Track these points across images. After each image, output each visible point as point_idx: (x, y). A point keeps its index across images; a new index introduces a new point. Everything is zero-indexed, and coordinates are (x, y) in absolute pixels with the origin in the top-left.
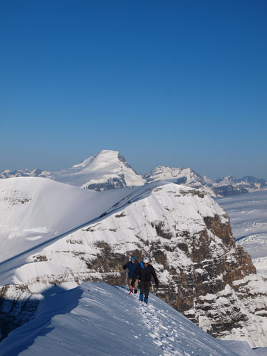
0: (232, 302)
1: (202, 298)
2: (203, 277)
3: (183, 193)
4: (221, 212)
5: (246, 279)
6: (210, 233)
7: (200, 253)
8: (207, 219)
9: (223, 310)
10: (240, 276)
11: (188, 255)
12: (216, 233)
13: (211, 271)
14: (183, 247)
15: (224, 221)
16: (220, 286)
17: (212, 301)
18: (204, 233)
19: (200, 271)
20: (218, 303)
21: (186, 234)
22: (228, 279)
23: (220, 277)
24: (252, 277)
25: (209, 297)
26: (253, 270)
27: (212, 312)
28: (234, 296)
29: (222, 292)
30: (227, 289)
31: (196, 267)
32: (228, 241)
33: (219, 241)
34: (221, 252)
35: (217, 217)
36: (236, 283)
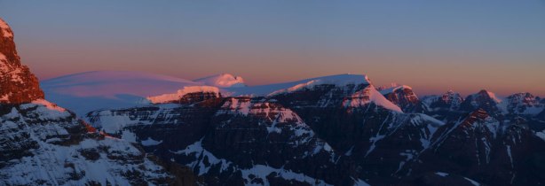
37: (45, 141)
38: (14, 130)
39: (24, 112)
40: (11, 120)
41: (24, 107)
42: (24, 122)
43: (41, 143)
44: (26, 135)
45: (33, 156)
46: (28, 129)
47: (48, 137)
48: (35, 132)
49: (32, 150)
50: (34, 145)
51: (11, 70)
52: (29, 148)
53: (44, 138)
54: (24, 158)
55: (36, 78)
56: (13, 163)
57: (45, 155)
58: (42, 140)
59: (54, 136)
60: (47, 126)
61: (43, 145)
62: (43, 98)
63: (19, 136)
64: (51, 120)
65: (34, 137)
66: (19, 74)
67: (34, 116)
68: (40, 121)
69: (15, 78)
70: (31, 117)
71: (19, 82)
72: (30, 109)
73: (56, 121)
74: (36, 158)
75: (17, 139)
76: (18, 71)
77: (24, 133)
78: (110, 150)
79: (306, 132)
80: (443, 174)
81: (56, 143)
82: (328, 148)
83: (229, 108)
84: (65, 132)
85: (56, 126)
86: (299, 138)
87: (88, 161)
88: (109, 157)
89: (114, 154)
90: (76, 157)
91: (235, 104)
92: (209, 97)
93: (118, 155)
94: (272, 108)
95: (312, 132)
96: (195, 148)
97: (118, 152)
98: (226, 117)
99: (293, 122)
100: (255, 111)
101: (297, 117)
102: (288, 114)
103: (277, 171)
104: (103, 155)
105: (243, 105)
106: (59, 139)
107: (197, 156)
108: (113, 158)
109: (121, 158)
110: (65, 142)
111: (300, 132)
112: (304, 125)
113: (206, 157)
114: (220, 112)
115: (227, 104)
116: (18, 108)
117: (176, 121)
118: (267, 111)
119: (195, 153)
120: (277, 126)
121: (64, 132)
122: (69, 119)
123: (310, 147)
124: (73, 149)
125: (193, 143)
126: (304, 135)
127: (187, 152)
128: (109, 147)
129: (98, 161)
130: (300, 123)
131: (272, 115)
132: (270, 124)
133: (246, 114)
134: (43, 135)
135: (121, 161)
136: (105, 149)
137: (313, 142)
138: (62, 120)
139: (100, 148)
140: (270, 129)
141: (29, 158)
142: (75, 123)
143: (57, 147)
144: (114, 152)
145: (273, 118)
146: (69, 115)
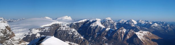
0: (11, 42)
1: (6, 41)
2: (6, 37)
3: (2, 22)
4: (9, 25)
5: (14, 37)
6: (7, 29)
7: (5, 33)
8: (6, 27)
9: (10, 43)
10: (12, 37)
11: (3, 33)
12: (8, 29)
13: (7, 36)
14: (2, 32)
15: (9, 27)
16: (9, 39)
17: (7, 42)
18: (5, 29)
19: (5, 36)
20: (8, 42)
21: (2, 30)
22: (10, 38)
23: (9, 37)
24: (15, 37)
25: (7, 41)
26: (15, 36)
27: (7, 44)
28: (11, 41)
29: (9, 40)
30: (10, 39)
31: (4, 36)
32: (10, 31)
33: (8, 31)
34: (9, 33)
35: (8, 26)
36: (12, 38)
39: (12, 39)
44: (12, 43)
46: (12, 42)
60: (16, 41)
65: (13, 43)
76: (11, 32)
79: (77, 34)
80: (107, 44)
82: (82, 38)
83: (61, 29)
85: (17, 41)
86: (76, 35)
91: (62, 27)
94: (70, 29)
95: (79, 34)
98: (60, 30)
99: (74, 32)
100: (66, 29)
101: (76, 31)
102: (74, 30)
103: (70, 43)
105: (64, 28)
110: (18, 43)
111: (76, 34)
112: (77, 32)
114: (59, 29)
115: (60, 27)
117: (49, 31)
118: (69, 29)
120: (71, 32)
121: (18, 42)
122: (19, 40)
123: (78, 37)
126: (77, 35)
130: (76, 32)
131: (70, 30)
132: (69, 32)
133: (64, 30)
134: (15, 43)
137: (79, 36)
140: (69, 33)
142: (20, 40)
145: (70, 31)
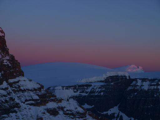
37: (24, 103)
38: (4, 96)
39: (11, 85)
40: (2, 89)
41: (11, 81)
42: (11, 91)
43: (22, 104)
44: (12, 99)
45: (16, 112)
46: (13, 95)
47: (26, 100)
48: (18, 97)
49: (16, 109)
50: (17, 105)
51: (3, 57)
52: (14, 107)
53: (24, 101)
54: (11, 114)
55: (19, 63)
56: (3, 117)
57: (24, 112)
58: (22, 102)
59: (30, 100)
60: (26, 94)
61: (23, 106)
62: (23, 75)
63: (8, 100)
64: (28, 90)
65: (17, 101)
66: (8, 60)
67: (17, 87)
68: (21, 90)
69: (6, 62)
70: (16, 88)
71: (8, 65)
72: (15, 83)
73: (31, 90)
74: (19, 114)
75: (6, 101)
76: (8, 58)
77: (11, 98)
78: (65, 109)
81: (31, 104)
84: (37, 97)
85: (32, 93)
87: (51, 116)
88: (64, 114)
89: (67, 112)
90: (44, 113)
91: (139, 83)
92: (122, 79)
93: (70, 112)
96: (115, 110)
97: (70, 111)
98: (134, 91)
100: (152, 87)
104: (61, 112)
105: (144, 83)
106: (33, 102)
107: (116, 115)
108: (67, 114)
109: (72, 114)
110: (37, 104)
113: (121, 116)
114: (130, 88)
115: (134, 82)
116: (7, 82)
117: (102, 93)
119: (114, 114)
122: (40, 89)
124: (42, 108)
125: (112, 107)
127: (109, 113)
128: (65, 107)
129: (57, 116)
133: (146, 89)
134: (23, 99)
135: (72, 116)
136: (62, 108)
138: (35, 90)
139: (59, 108)
141: (14, 114)
142: (43, 91)
143: (32, 107)
144: (67, 110)
146: (40, 86)
